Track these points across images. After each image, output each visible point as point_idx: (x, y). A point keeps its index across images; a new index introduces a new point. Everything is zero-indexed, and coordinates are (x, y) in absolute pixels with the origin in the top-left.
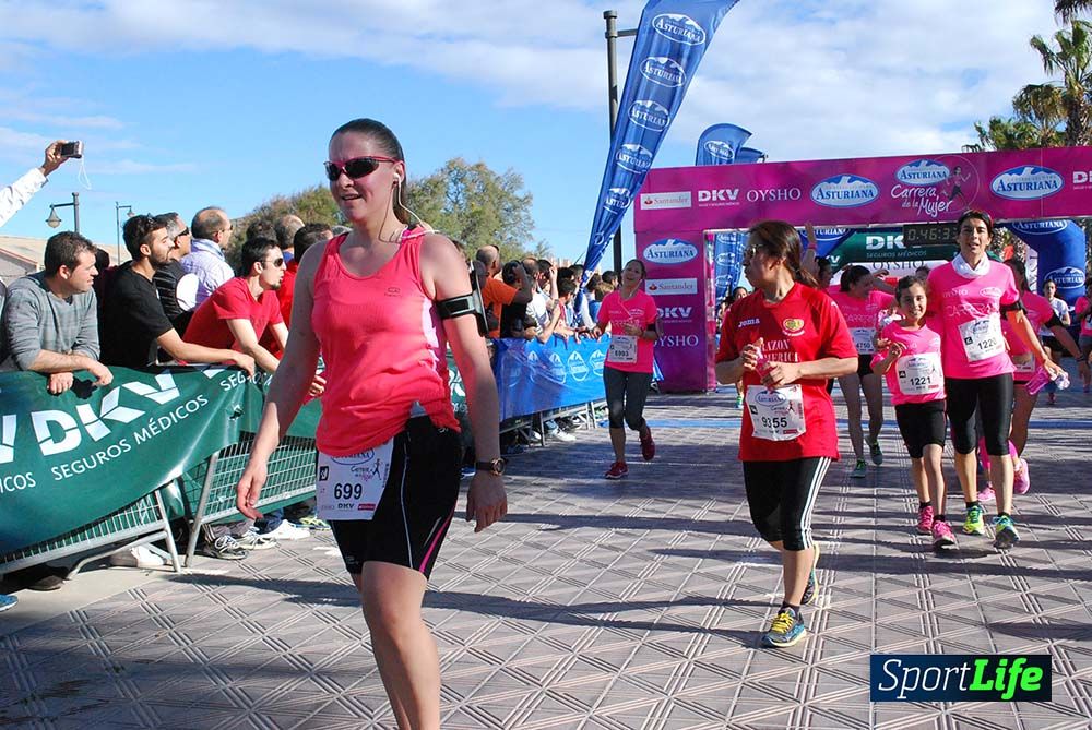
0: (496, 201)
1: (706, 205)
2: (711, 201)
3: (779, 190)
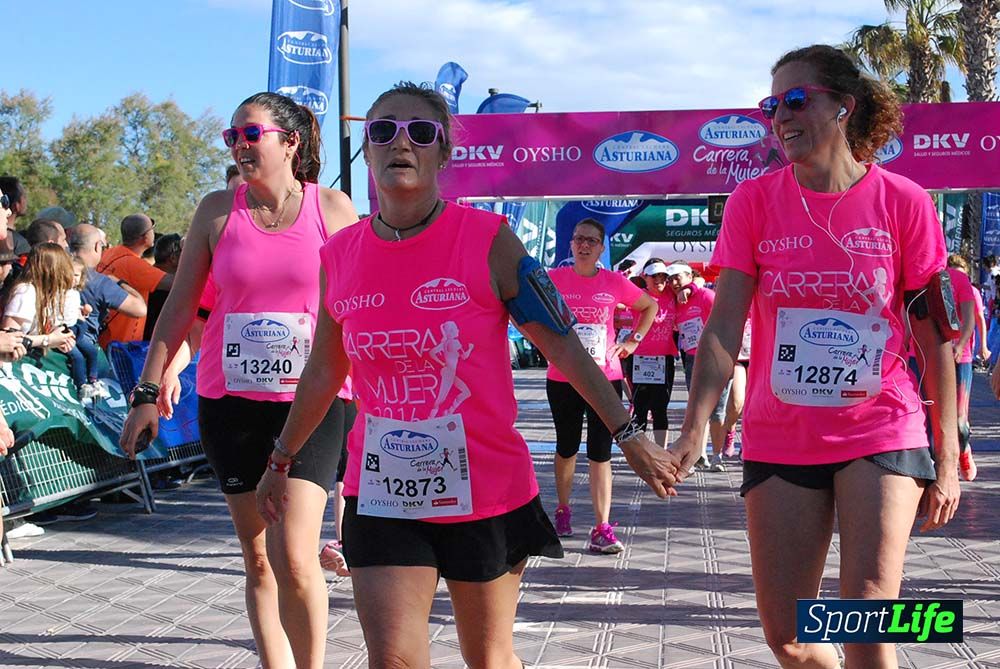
0: (189, 153)
1: (462, 165)
2: (467, 160)
3: (554, 149)
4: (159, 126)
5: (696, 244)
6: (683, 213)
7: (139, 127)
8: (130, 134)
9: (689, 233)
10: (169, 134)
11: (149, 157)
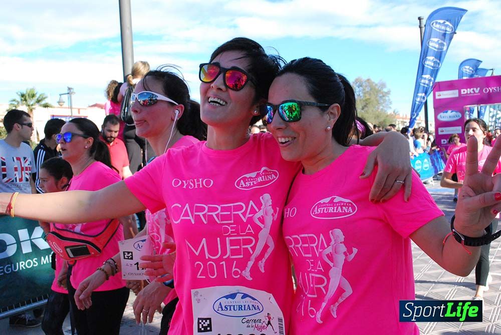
0: (376, 93)
1: (465, 96)
2: (467, 94)
3: (498, 88)
4: (366, 86)
10: (369, 88)
11: (364, 96)
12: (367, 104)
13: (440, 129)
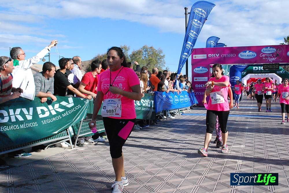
1: (210, 58)
2: (212, 57)
3: (230, 54)
4: (150, 51)
5: (260, 74)
6: (257, 68)
7: (146, 52)
8: (144, 53)
9: (258, 72)
10: (152, 53)
11: (148, 57)
12: (150, 62)
13: (195, 78)
